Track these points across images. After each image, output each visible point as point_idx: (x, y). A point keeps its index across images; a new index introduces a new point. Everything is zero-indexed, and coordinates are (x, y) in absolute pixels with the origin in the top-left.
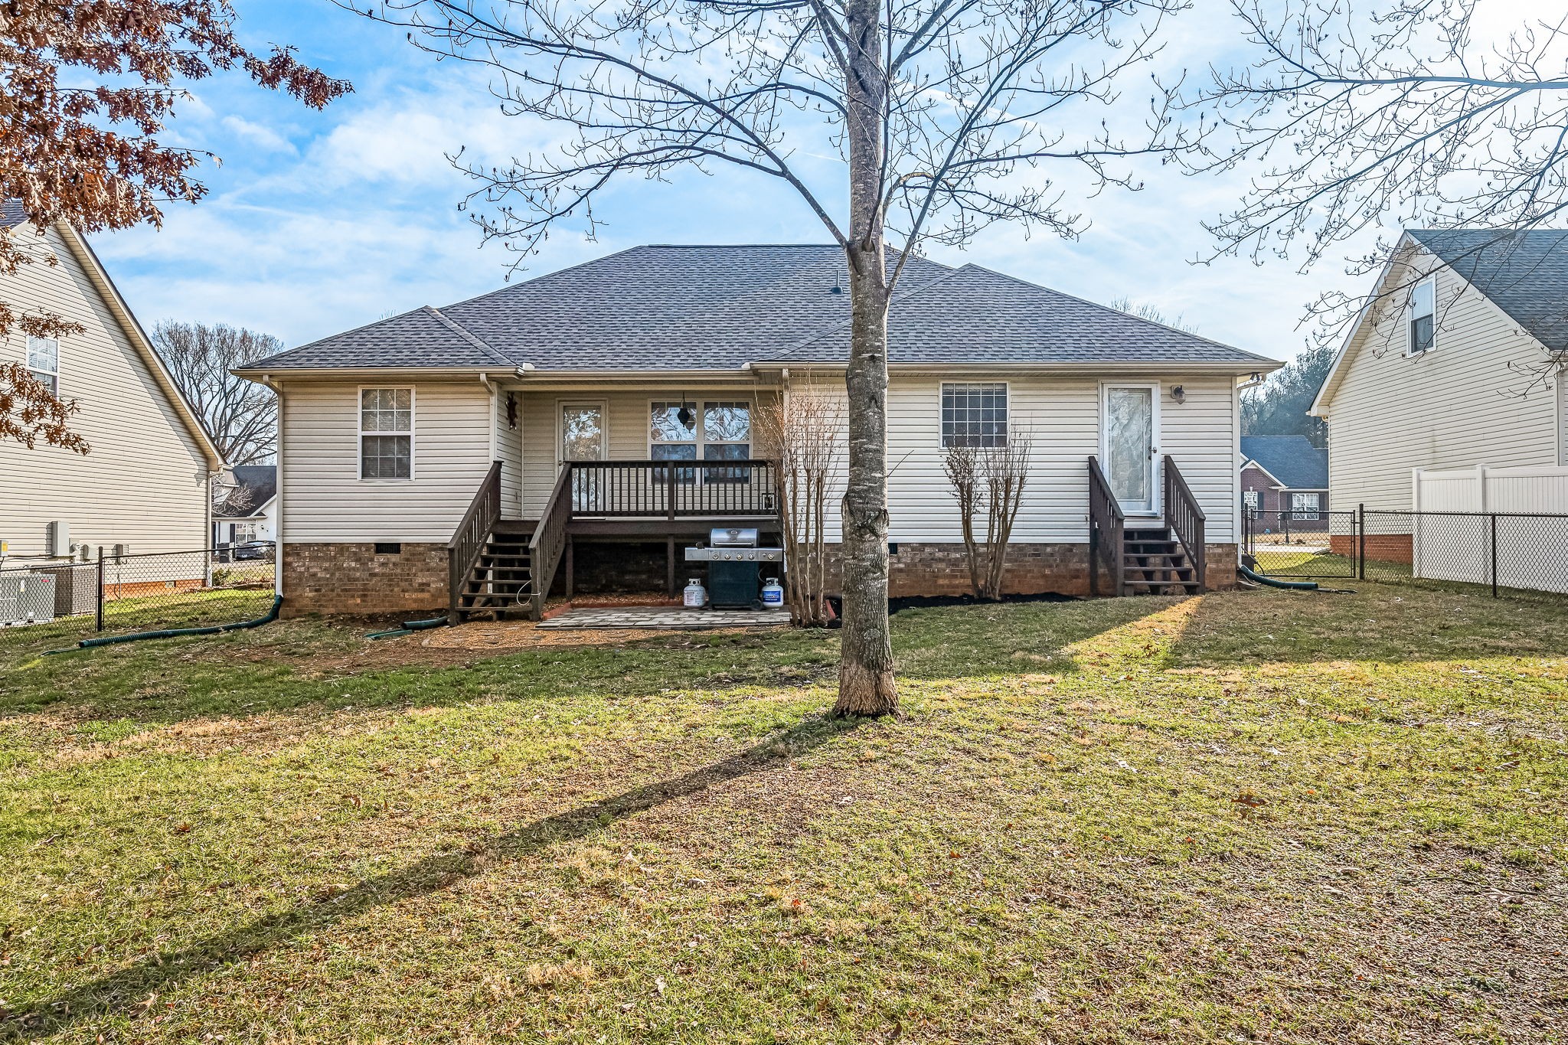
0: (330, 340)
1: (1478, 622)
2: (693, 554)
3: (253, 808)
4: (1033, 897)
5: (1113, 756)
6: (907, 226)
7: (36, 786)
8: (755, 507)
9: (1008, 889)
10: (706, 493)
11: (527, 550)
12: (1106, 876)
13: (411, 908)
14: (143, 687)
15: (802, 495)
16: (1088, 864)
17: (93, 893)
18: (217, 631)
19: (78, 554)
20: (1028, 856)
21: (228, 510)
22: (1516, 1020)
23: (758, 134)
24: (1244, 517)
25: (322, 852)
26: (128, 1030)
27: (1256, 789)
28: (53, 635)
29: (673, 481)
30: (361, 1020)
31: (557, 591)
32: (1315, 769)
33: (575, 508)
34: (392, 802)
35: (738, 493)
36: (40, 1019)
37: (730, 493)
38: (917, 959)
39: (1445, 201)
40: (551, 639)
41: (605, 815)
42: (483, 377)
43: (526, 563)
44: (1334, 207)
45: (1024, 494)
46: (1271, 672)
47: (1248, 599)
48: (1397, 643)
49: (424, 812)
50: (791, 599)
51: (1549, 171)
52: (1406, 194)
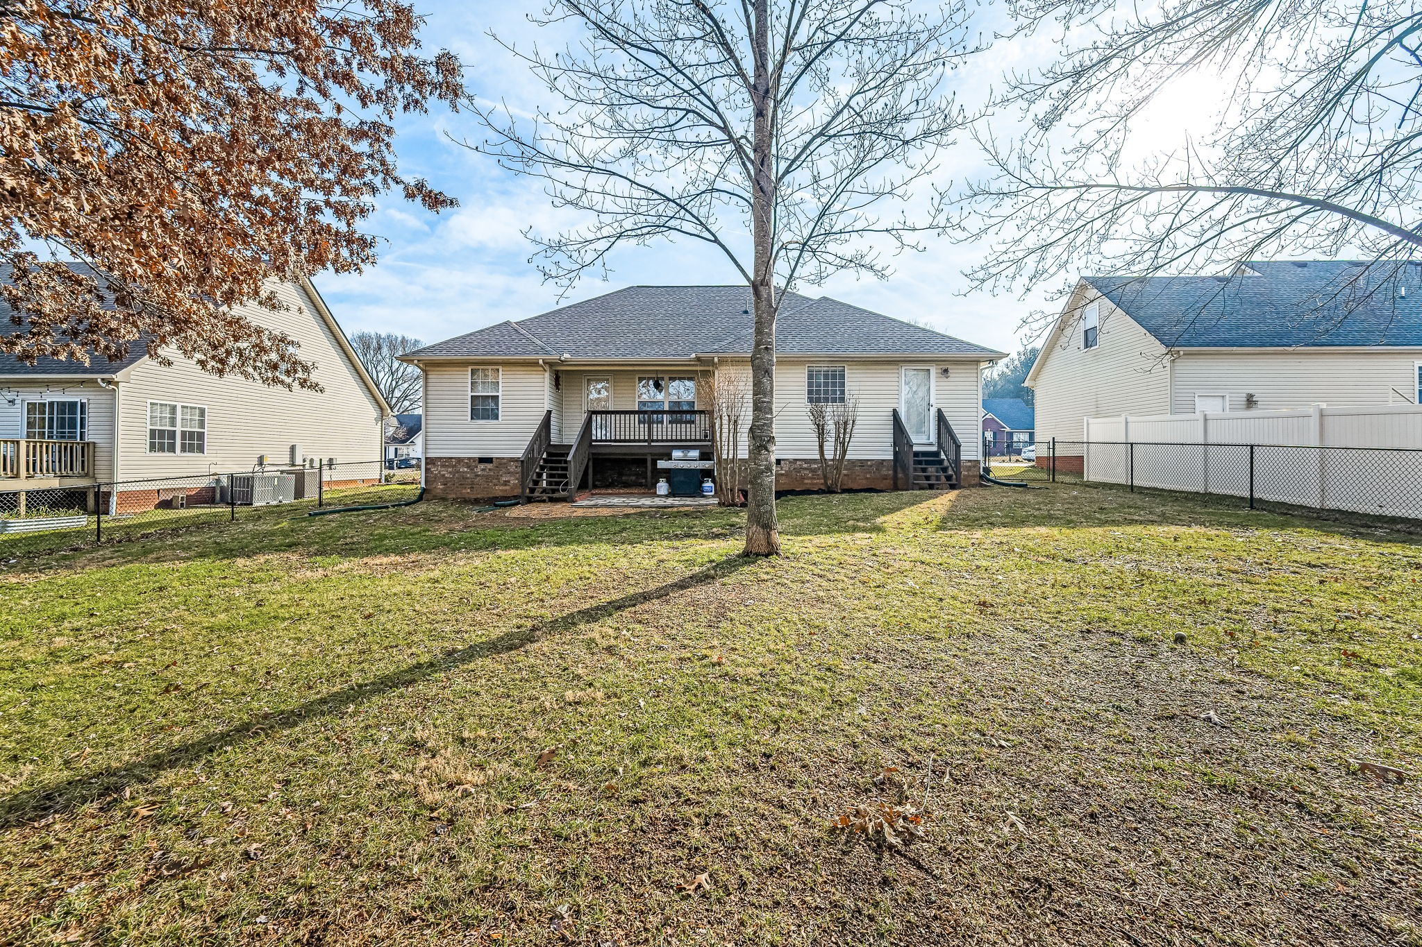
0: (453, 340)
1: (1122, 506)
2: (662, 464)
3: (408, 604)
4: (857, 657)
5: (905, 579)
6: (787, 273)
7: (284, 592)
8: (698, 438)
9: (843, 653)
10: (669, 430)
11: (566, 462)
12: (900, 646)
13: (499, 660)
14: (345, 538)
15: (725, 430)
16: (890, 639)
17: (318, 650)
18: (387, 507)
19: (307, 463)
20: (855, 634)
21: (394, 440)
22: (1138, 728)
23: (702, 219)
24: (985, 445)
25: (448, 629)
26: (338, 725)
27: (989, 598)
28: (293, 509)
29: (650, 423)
30: (471, 720)
31: (583, 486)
32: (1023, 587)
33: (594, 438)
34: (488, 601)
35: (688, 430)
36: (288, 718)
37: (683, 430)
38: (790, 690)
39: (1105, 257)
40: (580, 513)
41: (610, 609)
42: (541, 362)
43: (565, 469)
44: (1039, 262)
45: (854, 431)
46: (999, 533)
47: (987, 492)
48: (1073, 517)
49: (506, 607)
50: (718, 491)
51: (1167, 239)
52: (1082, 253)
